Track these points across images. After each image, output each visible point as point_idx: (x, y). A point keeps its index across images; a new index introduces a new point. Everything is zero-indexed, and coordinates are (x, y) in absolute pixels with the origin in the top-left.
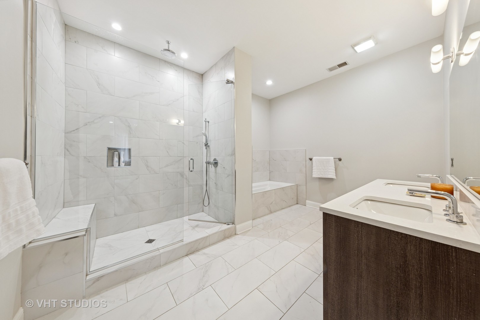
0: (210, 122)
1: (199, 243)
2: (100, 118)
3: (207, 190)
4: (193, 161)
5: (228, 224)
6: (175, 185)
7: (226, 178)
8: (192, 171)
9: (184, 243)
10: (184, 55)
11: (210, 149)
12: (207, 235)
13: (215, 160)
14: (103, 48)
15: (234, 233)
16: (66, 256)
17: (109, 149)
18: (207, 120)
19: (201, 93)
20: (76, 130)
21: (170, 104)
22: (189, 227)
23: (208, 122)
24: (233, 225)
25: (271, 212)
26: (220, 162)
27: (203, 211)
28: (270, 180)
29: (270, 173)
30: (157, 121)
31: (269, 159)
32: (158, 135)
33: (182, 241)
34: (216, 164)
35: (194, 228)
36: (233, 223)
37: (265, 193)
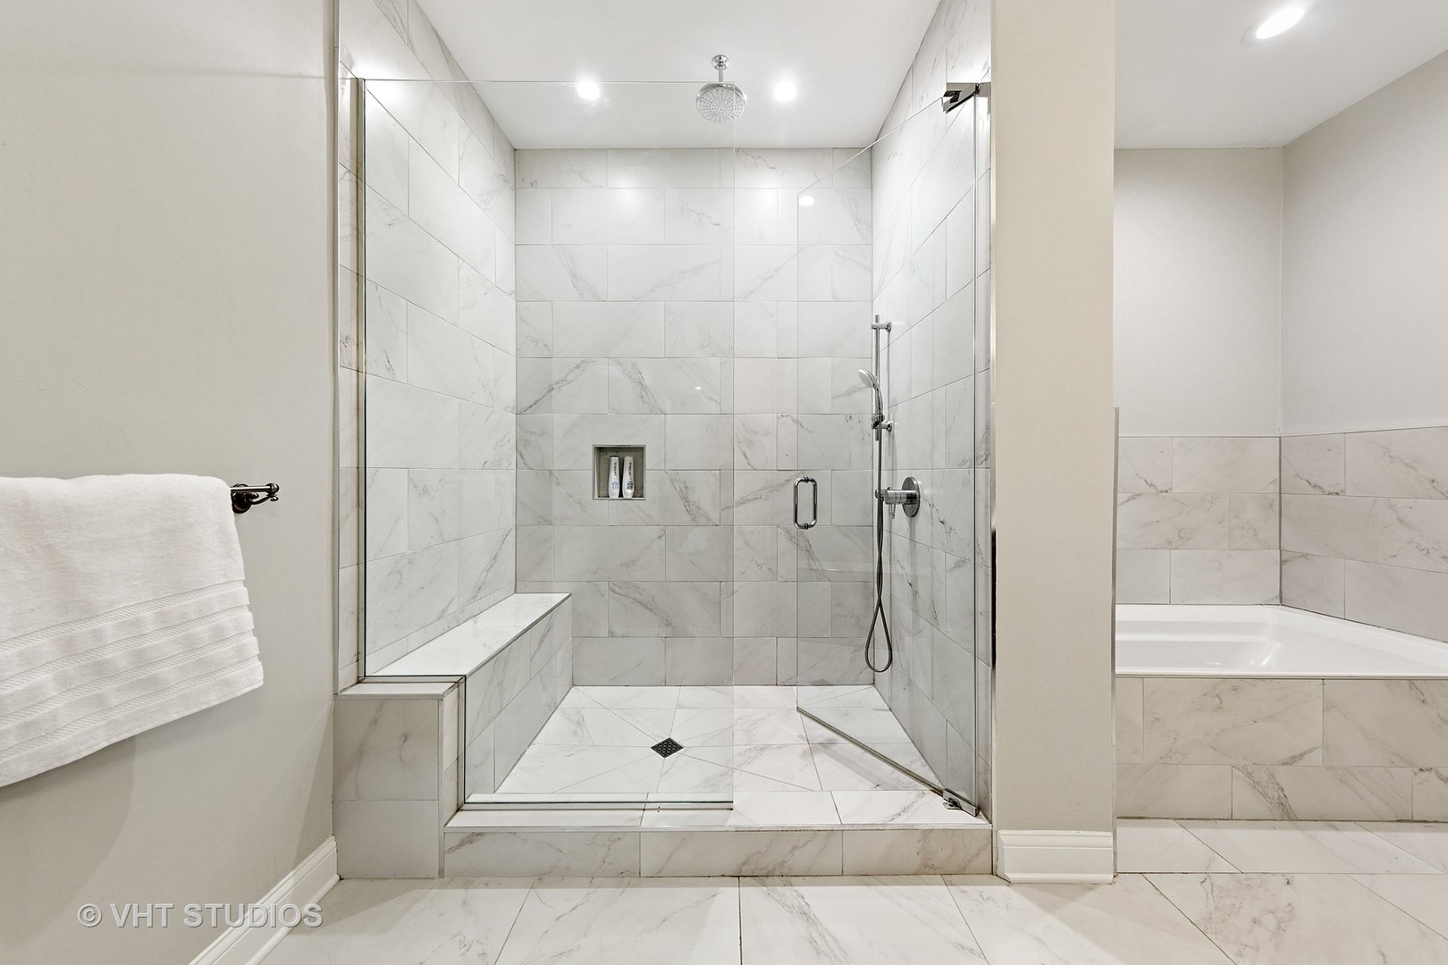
0: (894, 324)
1: (794, 848)
2: (578, 367)
3: (880, 604)
4: (815, 486)
5: (955, 805)
6: (770, 569)
7: (951, 570)
8: (807, 527)
9: (733, 821)
10: (785, 90)
11: (893, 438)
12: (831, 821)
13: (909, 483)
14: (582, 178)
15: (983, 861)
16: (405, 741)
17: (600, 450)
18: (883, 322)
19: (867, 225)
20: (535, 404)
21: (751, 292)
22: (800, 736)
23: (888, 328)
24: (980, 822)
25: (1286, 815)
26: (925, 492)
27: (874, 684)
28: (1282, 601)
29: (1282, 562)
30: (714, 355)
31: (1275, 488)
32: (716, 401)
33: (727, 805)
34: (912, 501)
35: (815, 748)
36: (980, 809)
37: (1235, 689)
